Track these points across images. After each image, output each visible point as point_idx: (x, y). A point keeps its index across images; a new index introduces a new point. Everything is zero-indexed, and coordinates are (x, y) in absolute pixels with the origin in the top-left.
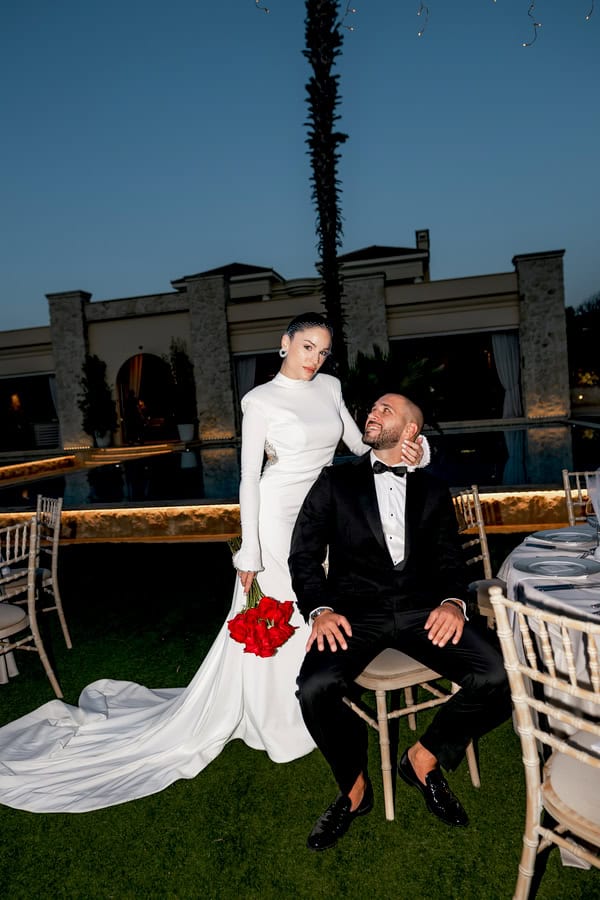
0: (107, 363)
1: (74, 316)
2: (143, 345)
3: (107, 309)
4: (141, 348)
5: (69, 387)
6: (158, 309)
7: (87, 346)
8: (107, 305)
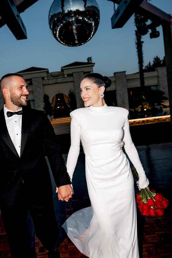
0: (49, 96)
1: (40, 83)
2: (59, 91)
3: (49, 81)
4: (59, 92)
5: (39, 103)
6: (65, 81)
7: (44, 91)
8: (49, 80)
